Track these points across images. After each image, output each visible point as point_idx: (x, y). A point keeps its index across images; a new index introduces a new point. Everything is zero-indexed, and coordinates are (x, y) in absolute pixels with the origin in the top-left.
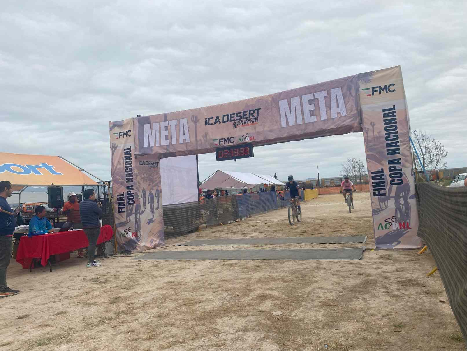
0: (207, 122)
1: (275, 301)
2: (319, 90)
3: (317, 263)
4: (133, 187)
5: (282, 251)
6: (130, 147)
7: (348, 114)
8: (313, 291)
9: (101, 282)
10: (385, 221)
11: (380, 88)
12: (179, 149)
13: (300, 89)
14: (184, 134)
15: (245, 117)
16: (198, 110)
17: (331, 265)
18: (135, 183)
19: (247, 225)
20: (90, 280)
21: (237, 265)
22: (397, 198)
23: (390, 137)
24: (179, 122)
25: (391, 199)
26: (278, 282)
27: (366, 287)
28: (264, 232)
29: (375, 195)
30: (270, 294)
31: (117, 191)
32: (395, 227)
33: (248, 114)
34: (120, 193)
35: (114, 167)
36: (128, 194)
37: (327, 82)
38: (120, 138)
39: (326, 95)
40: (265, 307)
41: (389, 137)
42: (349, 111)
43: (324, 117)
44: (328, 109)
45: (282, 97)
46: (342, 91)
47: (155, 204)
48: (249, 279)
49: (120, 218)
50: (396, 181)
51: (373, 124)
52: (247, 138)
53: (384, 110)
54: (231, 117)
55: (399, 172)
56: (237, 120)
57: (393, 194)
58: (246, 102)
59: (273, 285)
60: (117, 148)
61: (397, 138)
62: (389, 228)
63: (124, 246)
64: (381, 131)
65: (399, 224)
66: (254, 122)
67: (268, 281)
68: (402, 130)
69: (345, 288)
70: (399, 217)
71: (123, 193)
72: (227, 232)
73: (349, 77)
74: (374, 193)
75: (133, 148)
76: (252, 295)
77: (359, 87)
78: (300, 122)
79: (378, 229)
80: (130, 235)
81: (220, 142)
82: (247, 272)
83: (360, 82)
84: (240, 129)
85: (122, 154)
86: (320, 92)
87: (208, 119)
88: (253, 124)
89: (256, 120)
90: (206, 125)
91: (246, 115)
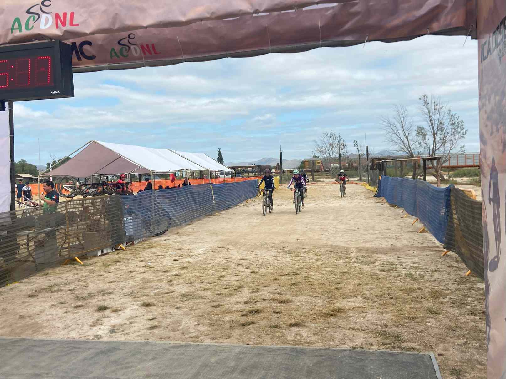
72: (67, 297)
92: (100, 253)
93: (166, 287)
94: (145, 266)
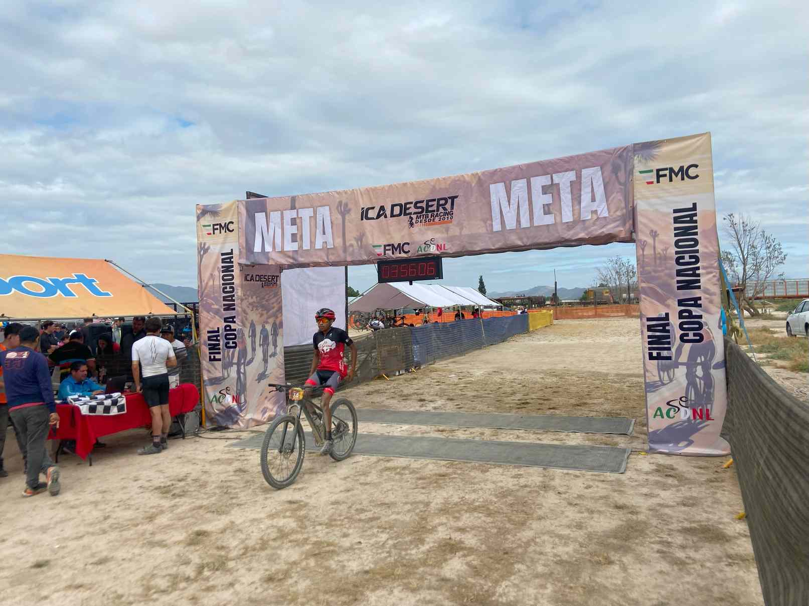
0: (364, 215)
1: (469, 558)
2: (560, 170)
3: (545, 476)
4: (235, 320)
5: (486, 443)
6: (232, 250)
7: (612, 213)
8: (535, 538)
9: (173, 495)
10: (668, 404)
11: (671, 170)
12: (315, 260)
13: (529, 166)
14: (324, 233)
15: (430, 209)
16: (350, 193)
17: (569, 481)
18: (238, 311)
19: (428, 381)
20: (156, 489)
21: (407, 472)
22: (691, 365)
24: (315, 212)
25: (680, 366)
26: (476, 514)
27: (627, 538)
28: (455, 398)
29: (651, 357)
30: (461, 542)
31: (207, 325)
32: (685, 416)
33: (436, 205)
34: (212, 328)
35: (203, 284)
36: (226, 330)
37: (578, 156)
38: (214, 234)
39: (574, 178)
40: (451, 569)
41: (683, 258)
42: (614, 210)
43: (567, 216)
44: (576, 203)
45: (495, 178)
46: (602, 174)
47: (271, 349)
48: (427, 504)
49: (210, 369)
50: (691, 337)
51: (654, 234)
52: (432, 246)
53: (675, 211)
54: (406, 209)
55: (696, 320)
56: (415, 213)
57: (684, 358)
58: (432, 184)
59: (466, 519)
60: (209, 251)
61: (697, 261)
62: (674, 416)
63: (217, 417)
64: (668, 248)
65: (692, 411)
66: (446, 219)
67: (458, 512)
68: (706, 247)
69: (590, 536)
70: (693, 398)
71: (218, 328)
72: (393, 395)
73: (615, 149)
74: (650, 354)
75: (236, 252)
76: (430, 541)
77: (633, 167)
78: (525, 223)
79: (654, 417)
80: (229, 400)
81: (385, 250)
82: (423, 488)
83: (636, 160)
84: (420, 230)
85: (216, 262)
86: (563, 173)
87: (365, 209)
88: (444, 223)
89: (450, 216)
90: (362, 219)
91: (432, 206)
92: (397, 374)
93: (460, 392)
94: (438, 382)
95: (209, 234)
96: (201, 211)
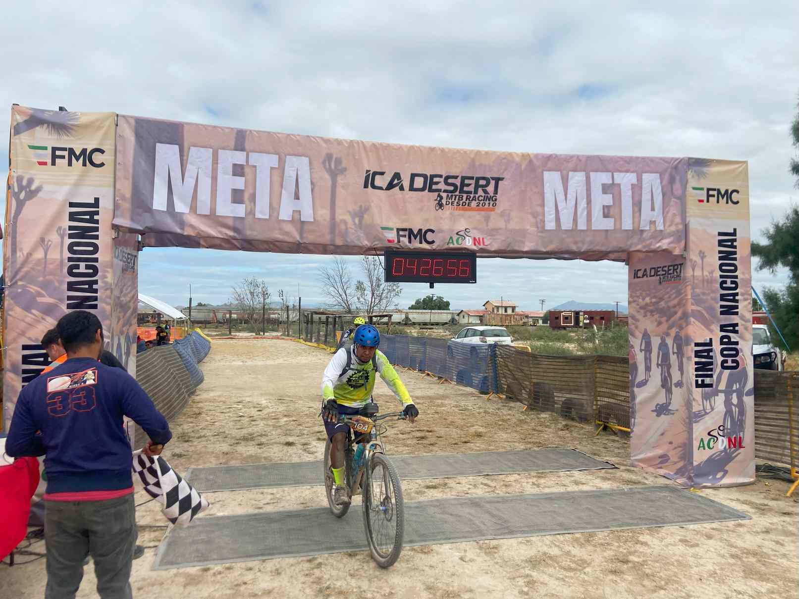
0: (369, 181)
2: (621, 169)
6: (97, 199)
7: (666, 228)
10: (709, 434)
11: (719, 191)
12: (277, 235)
13: (589, 158)
14: (297, 197)
15: (465, 189)
16: (347, 145)
18: (103, 310)
22: (728, 393)
23: (726, 283)
24: (282, 163)
25: (719, 394)
31: (23, 333)
32: (722, 446)
33: (473, 186)
37: (637, 158)
38: (54, 163)
39: (635, 181)
42: (668, 224)
43: (627, 223)
44: (636, 210)
45: (550, 164)
46: (661, 183)
50: (730, 364)
51: (702, 255)
52: (467, 238)
53: (720, 234)
54: (432, 183)
55: (733, 346)
56: (445, 191)
57: (722, 386)
58: (472, 156)
60: (40, 194)
61: (736, 288)
62: (713, 447)
64: (714, 271)
65: (727, 440)
66: (487, 206)
68: (743, 273)
70: (729, 427)
73: (672, 158)
74: (697, 381)
75: (106, 205)
77: (687, 182)
78: (582, 226)
79: (698, 450)
81: (399, 236)
83: (690, 174)
84: (451, 214)
85: (57, 216)
86: (624, 174)
87: (371, 172)
88: (483, 210)
89: (492, 203)
90: (366, 186)
91: (469, 185)
95: (45, 164)
96: (25, 118)
